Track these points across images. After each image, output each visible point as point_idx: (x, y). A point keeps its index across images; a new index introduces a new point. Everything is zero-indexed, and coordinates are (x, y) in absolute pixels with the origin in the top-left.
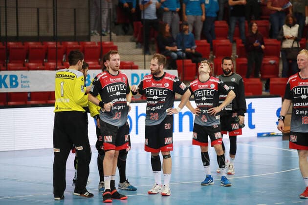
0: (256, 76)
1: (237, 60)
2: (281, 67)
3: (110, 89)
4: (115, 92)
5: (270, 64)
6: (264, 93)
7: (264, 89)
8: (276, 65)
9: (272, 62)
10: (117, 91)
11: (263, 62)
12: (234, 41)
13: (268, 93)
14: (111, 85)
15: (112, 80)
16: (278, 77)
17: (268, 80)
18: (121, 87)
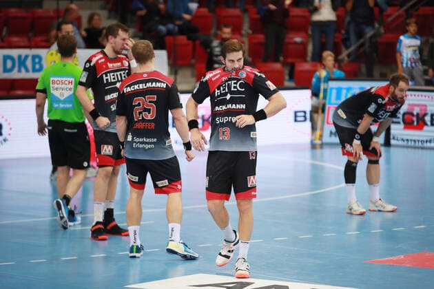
0: (276, 60)
1: (250, 38)
2: (310, 48)
3: (109, 77)
4: (115, 83)
5: (296, 43)
6: (287, 84)
7: (287, 77)
8: (304, 45)
9: (298, 40)
10: (118, 81)
11: (287, 40)
12: (245, 11)
13: (292, 84)
14: (110, 72)
15: (110, 65)
16: (305, 61)
17: (292, 66)
18: (123, 75)
